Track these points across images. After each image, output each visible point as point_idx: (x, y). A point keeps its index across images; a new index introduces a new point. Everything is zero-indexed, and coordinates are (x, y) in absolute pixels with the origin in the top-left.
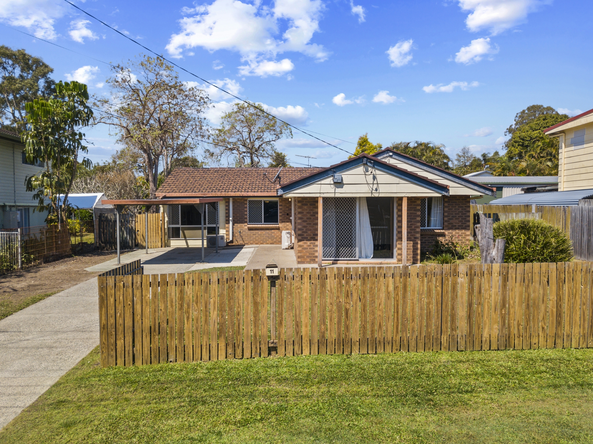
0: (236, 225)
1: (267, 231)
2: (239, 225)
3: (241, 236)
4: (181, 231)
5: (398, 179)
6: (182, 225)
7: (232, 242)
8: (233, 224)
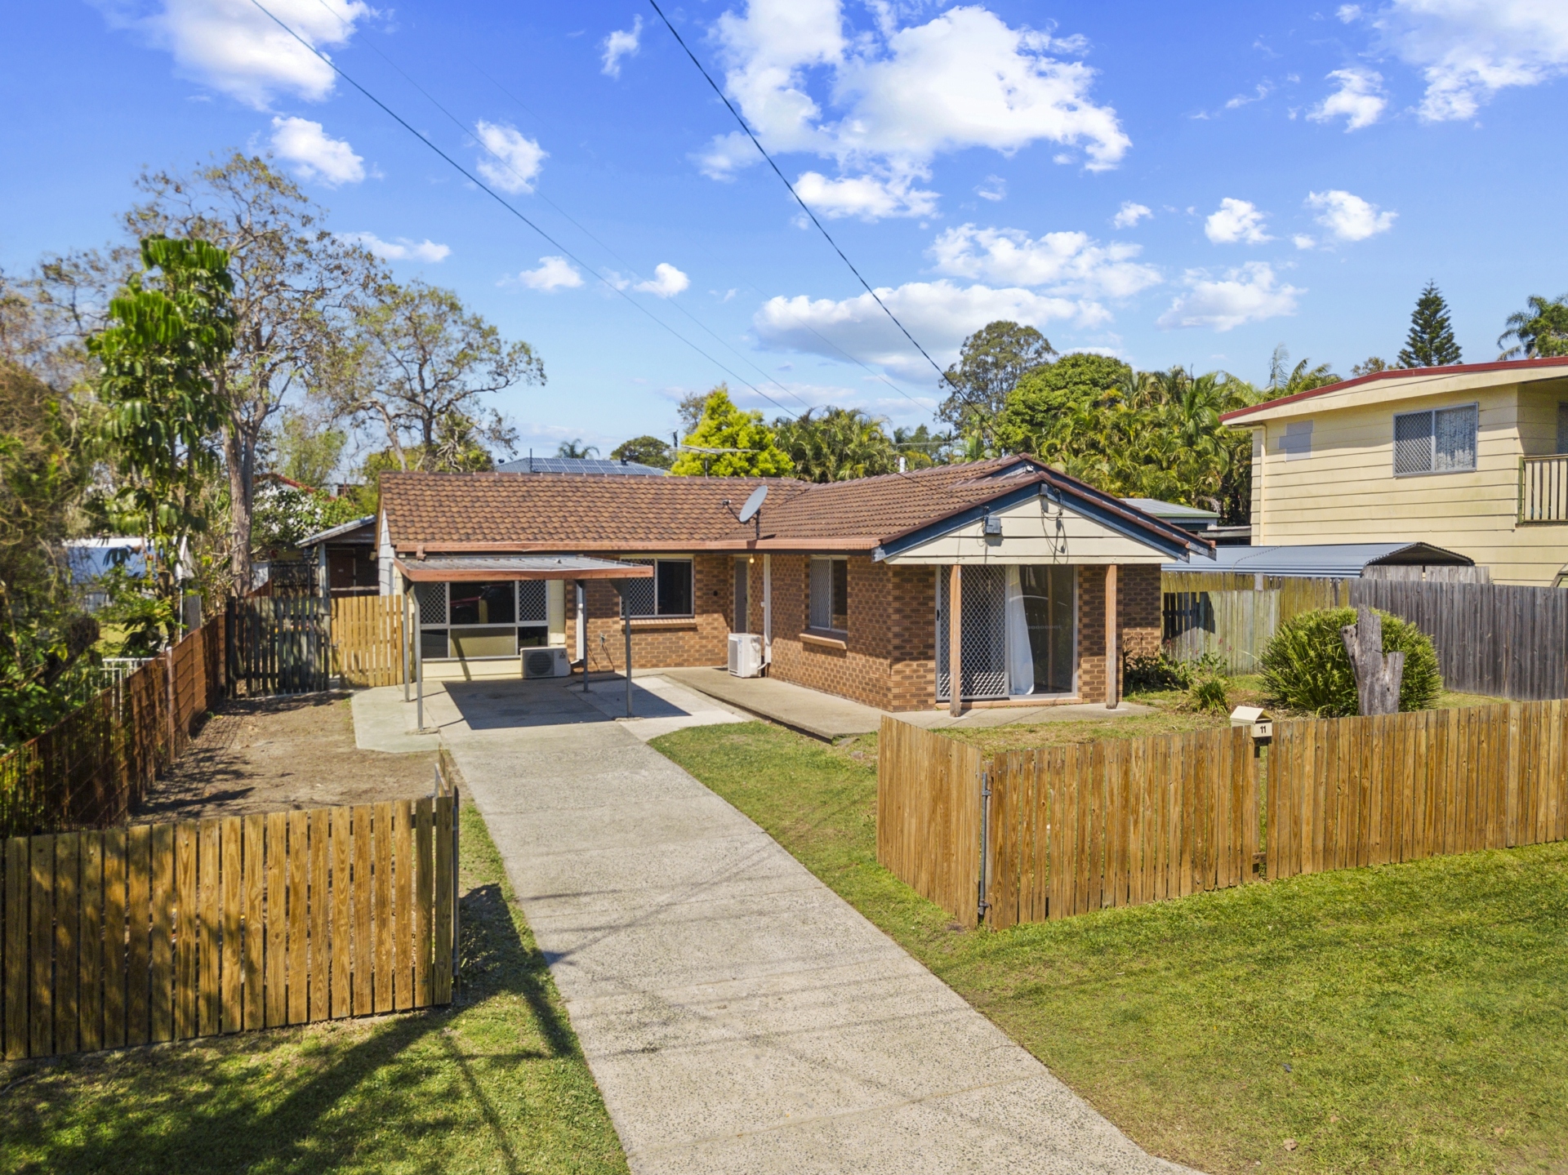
0: (591, 620)
1: (668, 635)
2: (599, 622)
3: (605, 649)
4: (450, 641)
5: (1101, 528)
6: (452, 622)
7: (582, 663)
8: (586, 622)
